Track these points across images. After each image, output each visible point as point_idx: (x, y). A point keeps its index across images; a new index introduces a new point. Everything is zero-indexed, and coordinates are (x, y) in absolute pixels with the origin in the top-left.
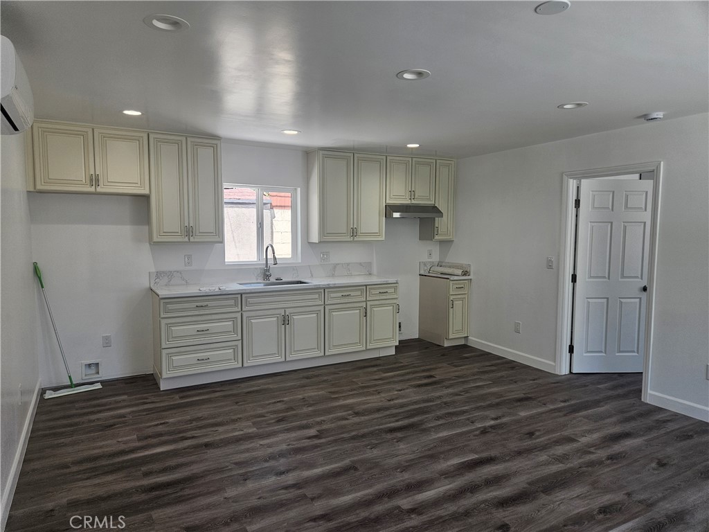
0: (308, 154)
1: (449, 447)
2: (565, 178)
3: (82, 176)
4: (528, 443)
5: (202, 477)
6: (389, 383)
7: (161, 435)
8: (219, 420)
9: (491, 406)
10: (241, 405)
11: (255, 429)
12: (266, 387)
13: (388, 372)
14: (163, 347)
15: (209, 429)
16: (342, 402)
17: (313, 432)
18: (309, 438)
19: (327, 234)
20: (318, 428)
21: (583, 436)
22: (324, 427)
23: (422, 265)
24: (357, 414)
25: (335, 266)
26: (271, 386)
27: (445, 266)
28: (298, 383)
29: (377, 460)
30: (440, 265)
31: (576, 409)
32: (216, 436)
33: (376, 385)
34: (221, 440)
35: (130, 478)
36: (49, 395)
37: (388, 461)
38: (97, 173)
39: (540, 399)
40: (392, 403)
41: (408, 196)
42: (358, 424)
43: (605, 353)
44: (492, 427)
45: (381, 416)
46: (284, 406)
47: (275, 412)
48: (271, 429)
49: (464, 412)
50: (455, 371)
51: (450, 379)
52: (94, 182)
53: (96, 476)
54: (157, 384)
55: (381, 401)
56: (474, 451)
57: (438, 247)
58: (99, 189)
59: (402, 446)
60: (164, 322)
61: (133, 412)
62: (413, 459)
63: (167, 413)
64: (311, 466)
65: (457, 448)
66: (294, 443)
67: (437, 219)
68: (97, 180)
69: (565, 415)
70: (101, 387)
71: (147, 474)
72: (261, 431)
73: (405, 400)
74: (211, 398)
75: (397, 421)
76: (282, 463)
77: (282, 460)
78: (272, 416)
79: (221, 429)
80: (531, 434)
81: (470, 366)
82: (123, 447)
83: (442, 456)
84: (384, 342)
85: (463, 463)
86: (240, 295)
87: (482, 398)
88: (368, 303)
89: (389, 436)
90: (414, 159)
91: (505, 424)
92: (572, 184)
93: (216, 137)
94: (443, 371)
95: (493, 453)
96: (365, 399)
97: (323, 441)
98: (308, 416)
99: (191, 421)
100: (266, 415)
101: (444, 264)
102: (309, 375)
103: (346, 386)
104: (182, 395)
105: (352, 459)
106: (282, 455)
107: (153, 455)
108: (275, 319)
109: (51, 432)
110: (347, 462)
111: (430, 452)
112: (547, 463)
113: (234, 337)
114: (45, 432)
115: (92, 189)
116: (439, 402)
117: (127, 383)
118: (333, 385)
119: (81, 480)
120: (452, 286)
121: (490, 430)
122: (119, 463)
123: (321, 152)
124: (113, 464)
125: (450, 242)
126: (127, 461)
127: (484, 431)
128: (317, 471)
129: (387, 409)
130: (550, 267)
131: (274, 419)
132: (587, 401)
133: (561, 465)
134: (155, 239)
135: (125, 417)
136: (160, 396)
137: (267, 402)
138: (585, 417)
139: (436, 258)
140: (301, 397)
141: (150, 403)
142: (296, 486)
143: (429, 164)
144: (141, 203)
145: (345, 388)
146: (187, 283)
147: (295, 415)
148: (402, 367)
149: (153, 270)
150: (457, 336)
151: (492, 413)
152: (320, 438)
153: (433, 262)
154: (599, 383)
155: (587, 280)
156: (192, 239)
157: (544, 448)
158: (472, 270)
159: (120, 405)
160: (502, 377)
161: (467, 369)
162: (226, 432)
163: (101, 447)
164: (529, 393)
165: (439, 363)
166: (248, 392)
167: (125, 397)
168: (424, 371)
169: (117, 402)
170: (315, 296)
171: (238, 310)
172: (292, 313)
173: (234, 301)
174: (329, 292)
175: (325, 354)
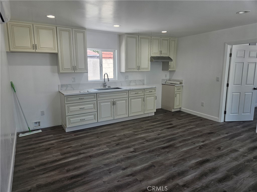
0: (120, 36)
1: (189, 155)
2: (226, 45)
3: (29, 45)
4: (219, 153)
5: (91, 171)
6: (156, 127)
7: (70, 152)
8: (93, 145)
9: (199, 136)
10: (100, 138)
11: (108, 149)
12: (108, 130)
13: (154, 123)
14: (67, 115)
15: (90, 149)
16: (140, 136)
17: (132, 149)
18: (131, 152)
19: (128, 68)
20: (134, 148)
21: (240, 149)
22: (136, 147)
23: (163, 80)
24: (147, 141)
25: (130, 81)
26: (110, 130)
27: (172, 81)
28: (120, 128)
29: (162, 162)
30: (169, 80)
31: (232, 137)
32: (93, 152)
33: (151, 128)
34: (96, 154)
35: (61, 173)
36: (21, 135)
37: (166, 162)
38: (36, 44)
39: (217, 133)
40: (160, 136)
41: (159, 53)
42: (149, 145)
43: (238, 114)
44: (203, 145)
45: (157, 141)
46: (117, 138)
47: (114, 141)
48: (114, 148)
49: (189, 139)
50: (180, 122)
51: (179, 125)
52: (35, 48)
53: (47, 172)
54: (64, 129)
55: (155, 135)
56: (200, 157)
57: (169, 73)
58: (37, 51)
59: (170, 155)
60: (66, 105)
61: (56, 142)
62: (176, 161)
63: (71, 142)
64: (135, 165)
65: (192, 155)
66: (126, 155)
67: (170, 62)
68: (36, 47)
69: (230, 140)
70: (41, 131)
71: (68, 171)
72: (111, 149)
73: (165, 135)
74: (87, 135)
75: (164, 144)
76: (123, 164)
77: (123, 163)
78: (114, 143)
79: (94, 149)
80: (219, 148)
81: (185, 119)
82: (55, 158)
83: (188, 159)
84: (151, 111)
85: (197, 162)
86: (96, 94)
87: (195, 133)
88: (145, 96)
89: (163, 151)
90: (162, 38)
91: (207, 144)
92: (229, 47)
93: (84, 29)
94: (175, 122)
95: (208, 157)
96: (148, 134)
97: (137, 153)
98: (128, 142)
99: (81, 146)
100: (111, 142)
101: (171, 80)
102: (124, 124)
103: (140, 129)
104: (75, 134)
105: (151, 161)
106: (122, 160)
107: (69, 162)
108: (110, 103)
109: (24, 152)
110: (149, 163)
111: (182, 158)
112: (231, 162)
113: (94, 110)
114: (21, 152)
115: (34, 51)
116: (178, 135)
117: (52, 130)
118: (134, 128)
119: (40, 175)
120: (176, 88)
121: (202, 147)
122: (55, 166)
123: (126, 35)
124: (52, 167)
125: (174, 71)
126: (58, 165)
127: (200, 148)
128: (139, 168)
129: (158, 138)
130: (218, 81)
131: (114, 144)
132: (236, 133)
133: (237, 162)
134: (61, 72)
135: (54, 144)
136: (66, 135)
137: (110, 137)
138: (237, 140)
139: (168, 78)
140: (123, 134)
141: (62, 138)
142: (132, 175)
143: (167, 40)
144: (54, 57)
145: (140, 130)
146: (74, 89)
147: (123, 142)
148: (159, 120)
149: (60, 84)
150: (177, 108)
151: (201, 139)
152: (136, 152)
153: (167, 79)
154: (237, 126)
155: (233, 86)
156: (76, 71)
157: (227, 154)
158: (183, 82)
159: (51, 139)
160: (199, 124)
161: (184, 121)
162: (97, 150)
163: (46, 158)
164: (211, 130)
165: (172, 118)
166: (102, 132)
167: (52, 136)
168: (168, 122)
169: (49, 138)
170: (125, 94)
171: (96, 100)
172: (116, 101)
173: (94, 96)
174: (130, 92)
175: (129, 116)
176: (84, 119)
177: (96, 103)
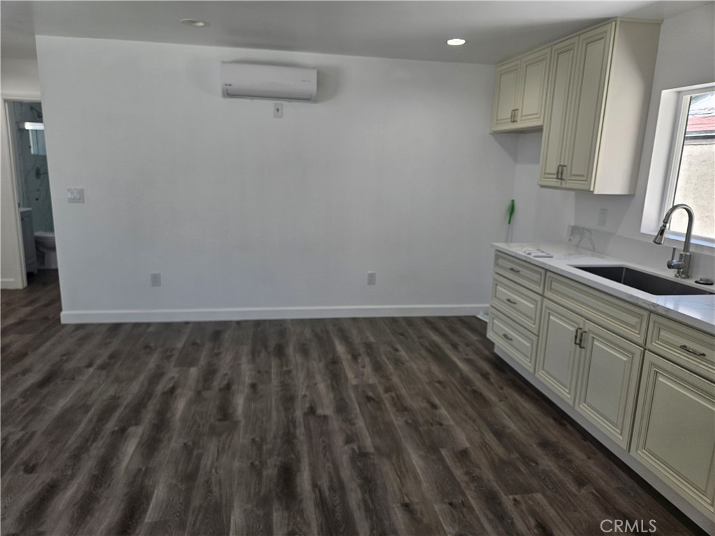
37: (215, 443)
38: (517, 108)
52: (513, 118)
58: (517, 126)
68: (515, 116)
86: (544, 272)
108: (572, 328)
111: (201, 480)
113: (533, 327)
149: (573, 224)
170: (633, 320)
171: (540, 292)
172: (593, 333)
173: (539, 277)
174: (658, 322)
175: (629, 451)
176: (511, 337)
177: (539, 303)
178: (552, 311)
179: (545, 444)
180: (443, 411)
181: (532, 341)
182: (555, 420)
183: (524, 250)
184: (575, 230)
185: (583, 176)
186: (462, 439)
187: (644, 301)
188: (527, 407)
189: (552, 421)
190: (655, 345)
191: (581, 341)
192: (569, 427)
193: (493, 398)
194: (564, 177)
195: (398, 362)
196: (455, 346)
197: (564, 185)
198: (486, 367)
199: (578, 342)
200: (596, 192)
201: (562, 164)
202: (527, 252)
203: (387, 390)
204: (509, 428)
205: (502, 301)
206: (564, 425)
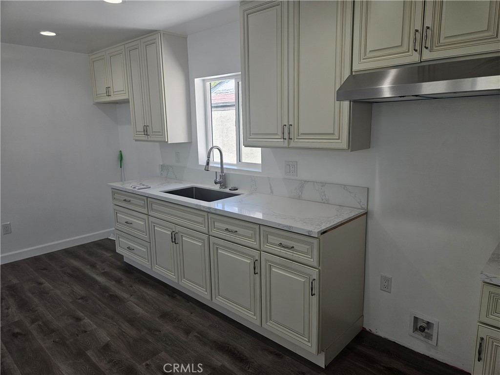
25: (303, 184)
41: (411, 45)
52: (108, 94)
58: (111, 99)
86: (146, 199)
88: (263, 254)
108: (169, 232)
113: (146, 238)
149: (161, 163)
170: (200, 219)
171: (146, 212)
172: (182, 233)
173: (143, 202)
174: (213, 218)
175: (212, 300)
176: (133, 248)
177: (147, 220)
178: (155, 223)
179: (164, 315)
180: (87, 320)
181: (147, 247)
182: (169, 295)
183: (131, 185)
184: (163, 167)
185: (160, 132)
186: (104, 337)
187: (204, 207)
188: (150, 293)
189: (167, 297)
190: (214, 232)
191: (175, 240)
192: (178, 297)
193: (125, 295)
194: (149, 134)
195: (42, 294)
196: (93, 266)
197: (149, 139)
198: (119, 274)
199: (174, 241)
200: (169, 143)
201: (146, 125)
202: (133, 187)
203: (33, 321)
204: (139, 314)
205: (123, 224)
206: (174, 297)
